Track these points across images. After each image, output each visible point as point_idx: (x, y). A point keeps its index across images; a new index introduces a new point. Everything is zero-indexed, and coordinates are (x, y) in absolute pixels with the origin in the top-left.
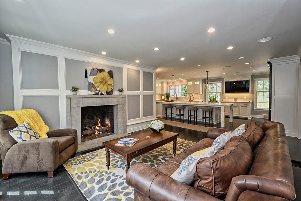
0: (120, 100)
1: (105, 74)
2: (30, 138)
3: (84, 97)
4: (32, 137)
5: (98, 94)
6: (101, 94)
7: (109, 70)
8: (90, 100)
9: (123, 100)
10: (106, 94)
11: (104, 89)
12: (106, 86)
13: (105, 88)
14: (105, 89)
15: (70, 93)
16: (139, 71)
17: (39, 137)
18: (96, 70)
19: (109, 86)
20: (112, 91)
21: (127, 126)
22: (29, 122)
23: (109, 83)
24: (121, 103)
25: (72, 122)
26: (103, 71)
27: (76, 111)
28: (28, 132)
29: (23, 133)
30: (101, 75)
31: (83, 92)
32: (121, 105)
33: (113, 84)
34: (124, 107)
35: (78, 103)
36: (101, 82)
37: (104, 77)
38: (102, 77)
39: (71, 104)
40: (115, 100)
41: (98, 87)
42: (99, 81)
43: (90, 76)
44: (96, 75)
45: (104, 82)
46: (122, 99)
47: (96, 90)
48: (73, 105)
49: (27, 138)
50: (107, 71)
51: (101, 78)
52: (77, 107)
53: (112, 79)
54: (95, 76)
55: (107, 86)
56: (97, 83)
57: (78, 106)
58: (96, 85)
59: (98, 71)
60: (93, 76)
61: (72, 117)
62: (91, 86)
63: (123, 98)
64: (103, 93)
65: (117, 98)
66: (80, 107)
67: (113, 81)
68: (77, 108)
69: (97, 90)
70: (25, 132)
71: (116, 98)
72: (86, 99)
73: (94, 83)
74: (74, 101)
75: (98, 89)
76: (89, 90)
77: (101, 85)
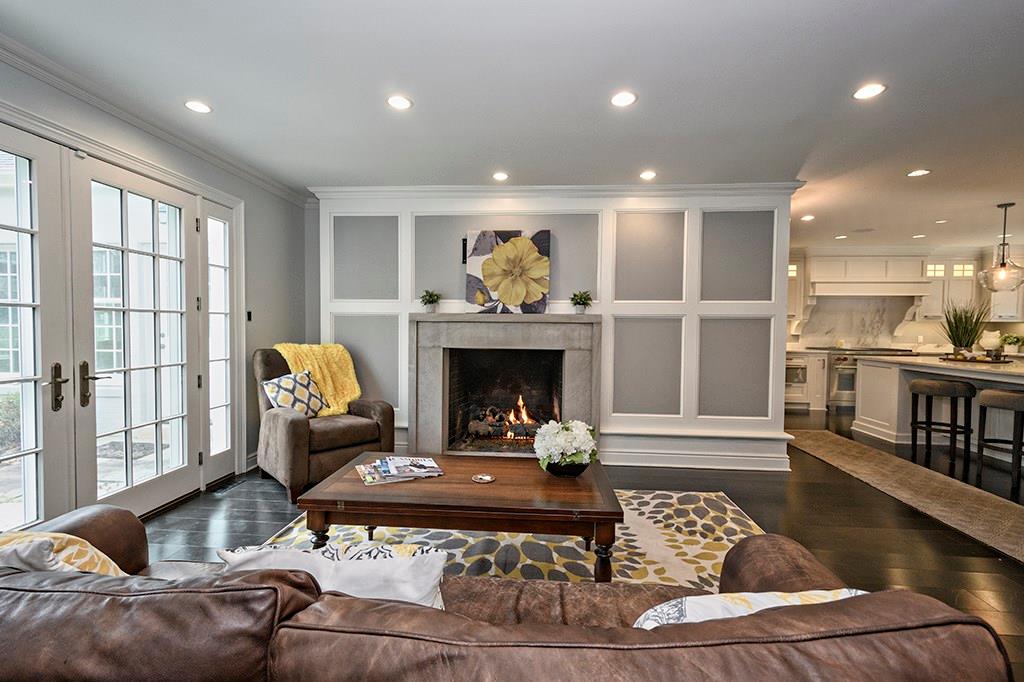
0: (576, 334)
1: (523, 246)
2: (293, 405)
3: (453, 320)
4: (298, 404)
5: (492, 310)
6: (505, 311)
7: (537, 231)
8: (468, 330)
9: (590, 333)
10: (520, 311)
11: (514, 295)
12: (523, 285)
13: (520, 291)
14: (517, 296)
15: (420, 308)
16: (684, 213)
17: (321, 408)
18: (491, 236)
19: (533, 285)
20: (543, 302)
21: (601, 434)
22: (314, 371)
23: (536, 274)
24: (577, 345)
25: (420, 386)
26: (517, 234)
27: (430, 358)
28: (292, 392)
29: (282, 390)
30: (507, 250)
31: (453, 306)
32: (577, 355)
33: (550, 276)
34: (591, 362)
35: (436, 337)
36: (506, 273)
37: (516, 257)
38: (512, 257)
39: (420, 339)
40: (552, 331)
41: (496, 287)
42: (498, 270)
43: (473, 257)
44: (492, 251)
45: (517, 271)
46: (585, 331)
47: (486, 298)
48: (423, 342)
49: (286, 403)
50: (528, 232)
51: (508, 260)
52: (434, 347)
53: (546, 258)
54: (490, 256)
55: (527, 284)
56: (492, 276)
57: (437, 344)
58: (489, 284)
59: (499, 239)
60: (483, 255)
61: (420, 375)
62: (474, 287)
63: (589, 327)
64: (511, 308)
65: (564, 327)
66: (439, 347)
67: (550, 265)
68: (434, 350)
69: (491, 300)
70: (286, 390)
71: (558, 326)
72: (459, 325)
73: (484, 277)
74: (426, 331)
75: (494, 295)
76: (470, 299)
77: (507, 281)
